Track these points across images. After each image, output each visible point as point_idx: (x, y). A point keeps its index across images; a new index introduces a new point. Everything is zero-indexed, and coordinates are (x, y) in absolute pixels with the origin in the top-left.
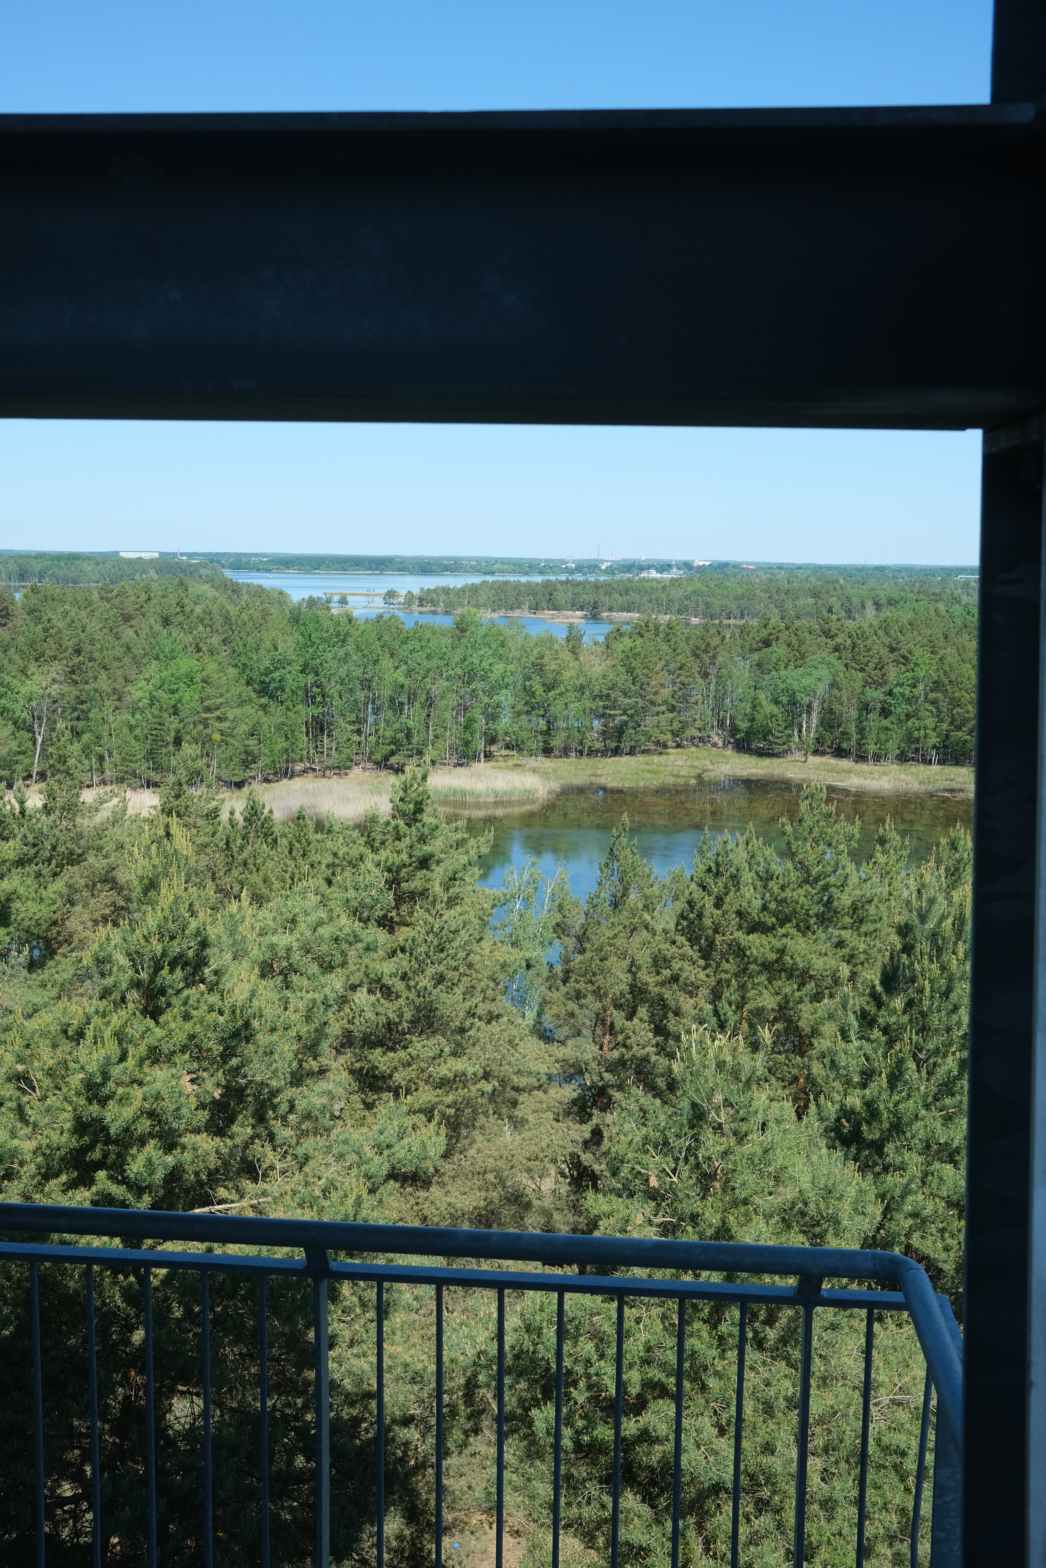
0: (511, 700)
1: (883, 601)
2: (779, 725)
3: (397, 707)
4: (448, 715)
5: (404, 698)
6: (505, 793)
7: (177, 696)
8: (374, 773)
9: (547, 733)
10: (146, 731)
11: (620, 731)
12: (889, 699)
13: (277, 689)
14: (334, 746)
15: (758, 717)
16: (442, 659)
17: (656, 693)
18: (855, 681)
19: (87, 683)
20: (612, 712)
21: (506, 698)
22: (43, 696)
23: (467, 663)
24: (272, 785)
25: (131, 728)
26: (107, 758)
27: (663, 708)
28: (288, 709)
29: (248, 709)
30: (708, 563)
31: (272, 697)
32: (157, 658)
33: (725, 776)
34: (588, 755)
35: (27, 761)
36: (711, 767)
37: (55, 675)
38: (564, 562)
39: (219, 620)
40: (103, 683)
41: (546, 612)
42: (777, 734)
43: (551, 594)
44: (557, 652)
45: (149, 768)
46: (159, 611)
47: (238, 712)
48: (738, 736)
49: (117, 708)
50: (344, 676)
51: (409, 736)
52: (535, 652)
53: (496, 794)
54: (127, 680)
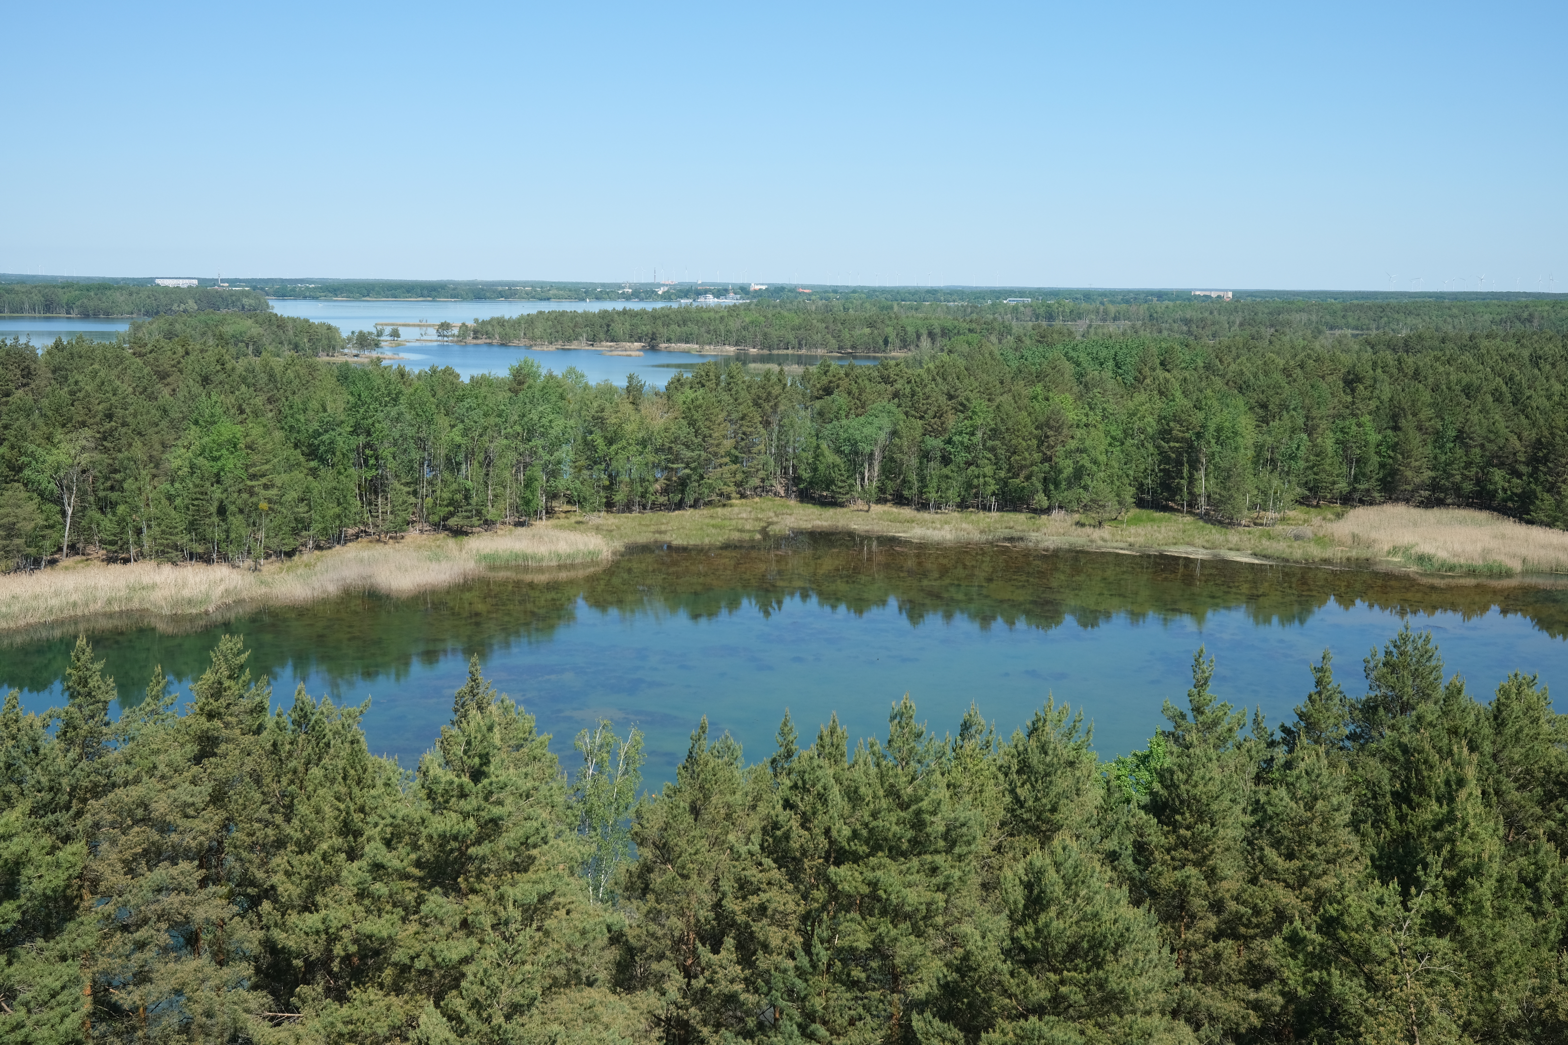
0: (572, 456)
1: (937, 330)
2: (841, 475)
3: (453, 466)
4: (507, 474)
5: (461, 457)
6: (569, 556)
7: (219, 464)
8: (432, 536)
9: (609, 488)
10: (187, 501)
11: (683, 483)
12: (949, 448)
13: (326, 452)
14: (389, 508)
15: (821, 467)
16: (500, 416)
17: (718, 445)
18: (915, 429)
19: (120, 451)
20: (675, 466)
21: (566, 453)
22: (71, 466)
23: (526, 419)
24: (325, 552)
25: (170, 498)
26: (145, 530)
27: (727, 460)
28: (339, 473)
29: (298, 475)
30: (764, 287)
31: (322, 460)
32: (196, 423)
33: (790, 528)
34: (651, 508)
35: (55, 535)
36: (775, 519)
37: (84, 442)
38: (620, 286)
39: (263, 378)
40: (139, 451)
41: (604, 343)
42: (840, 484)
43: (608, 326)
44: (617, 404)
45: (192, 540)
46: (197, 369)
47: (285, 477)
48: (802, 486)
49: (154, 476)
50: (397, 437)
51: (467, 497)
52: (595, 404)
53: (559, 556)
54: (164, 446)
